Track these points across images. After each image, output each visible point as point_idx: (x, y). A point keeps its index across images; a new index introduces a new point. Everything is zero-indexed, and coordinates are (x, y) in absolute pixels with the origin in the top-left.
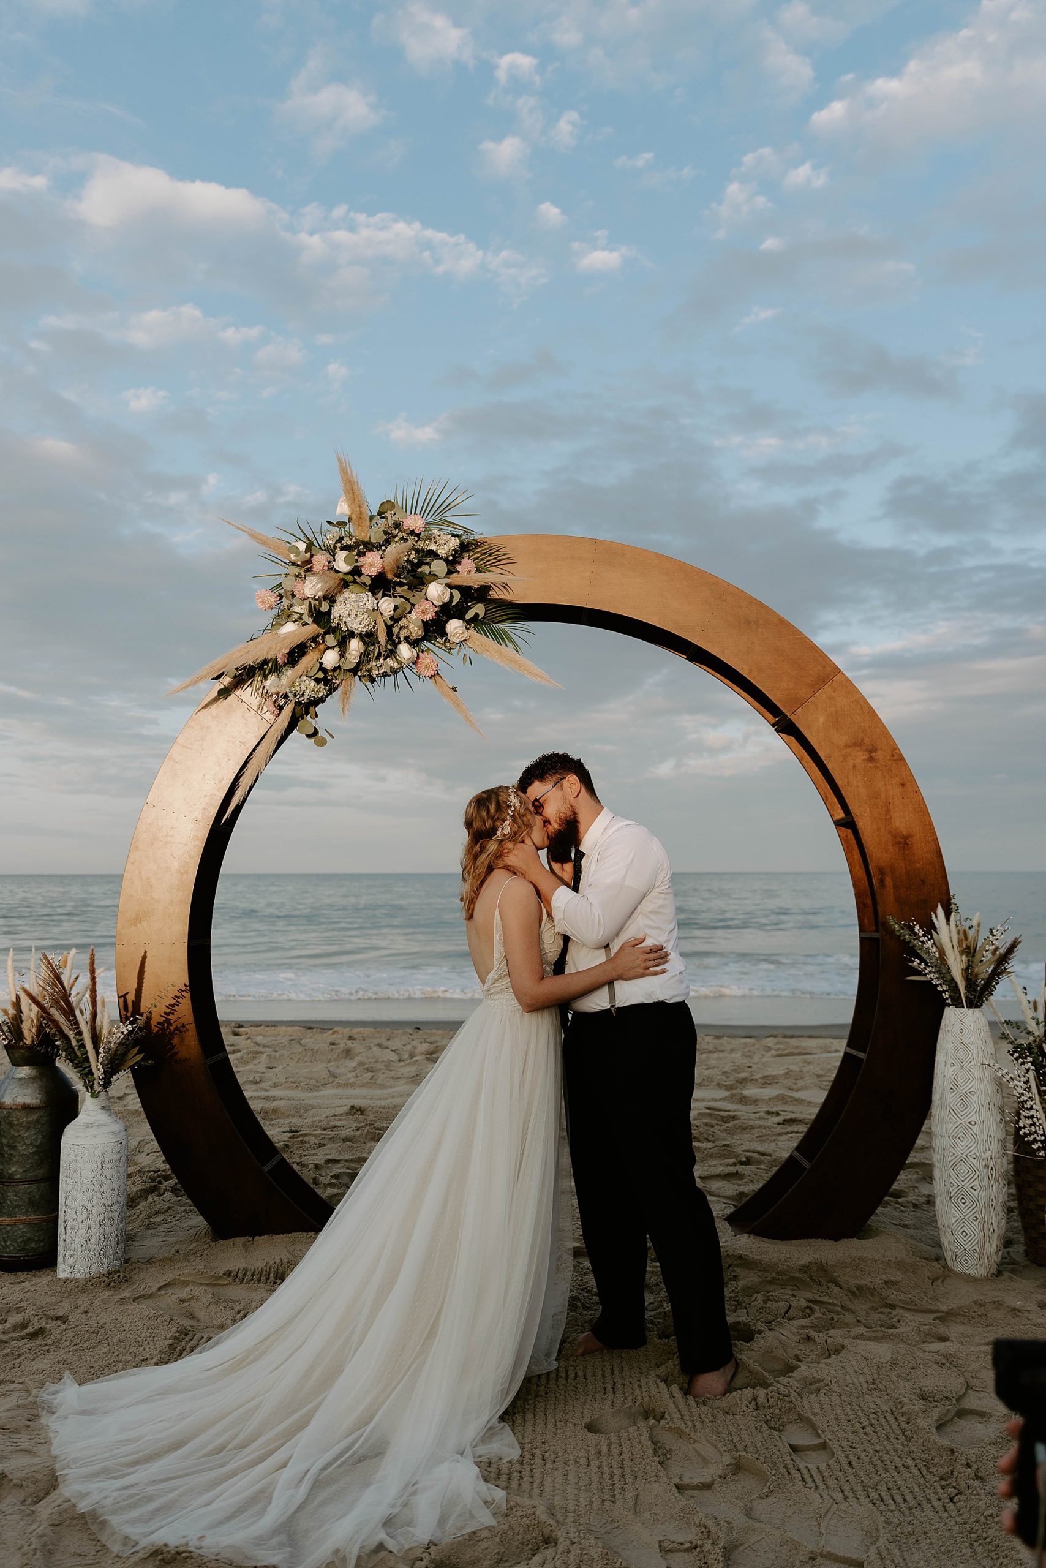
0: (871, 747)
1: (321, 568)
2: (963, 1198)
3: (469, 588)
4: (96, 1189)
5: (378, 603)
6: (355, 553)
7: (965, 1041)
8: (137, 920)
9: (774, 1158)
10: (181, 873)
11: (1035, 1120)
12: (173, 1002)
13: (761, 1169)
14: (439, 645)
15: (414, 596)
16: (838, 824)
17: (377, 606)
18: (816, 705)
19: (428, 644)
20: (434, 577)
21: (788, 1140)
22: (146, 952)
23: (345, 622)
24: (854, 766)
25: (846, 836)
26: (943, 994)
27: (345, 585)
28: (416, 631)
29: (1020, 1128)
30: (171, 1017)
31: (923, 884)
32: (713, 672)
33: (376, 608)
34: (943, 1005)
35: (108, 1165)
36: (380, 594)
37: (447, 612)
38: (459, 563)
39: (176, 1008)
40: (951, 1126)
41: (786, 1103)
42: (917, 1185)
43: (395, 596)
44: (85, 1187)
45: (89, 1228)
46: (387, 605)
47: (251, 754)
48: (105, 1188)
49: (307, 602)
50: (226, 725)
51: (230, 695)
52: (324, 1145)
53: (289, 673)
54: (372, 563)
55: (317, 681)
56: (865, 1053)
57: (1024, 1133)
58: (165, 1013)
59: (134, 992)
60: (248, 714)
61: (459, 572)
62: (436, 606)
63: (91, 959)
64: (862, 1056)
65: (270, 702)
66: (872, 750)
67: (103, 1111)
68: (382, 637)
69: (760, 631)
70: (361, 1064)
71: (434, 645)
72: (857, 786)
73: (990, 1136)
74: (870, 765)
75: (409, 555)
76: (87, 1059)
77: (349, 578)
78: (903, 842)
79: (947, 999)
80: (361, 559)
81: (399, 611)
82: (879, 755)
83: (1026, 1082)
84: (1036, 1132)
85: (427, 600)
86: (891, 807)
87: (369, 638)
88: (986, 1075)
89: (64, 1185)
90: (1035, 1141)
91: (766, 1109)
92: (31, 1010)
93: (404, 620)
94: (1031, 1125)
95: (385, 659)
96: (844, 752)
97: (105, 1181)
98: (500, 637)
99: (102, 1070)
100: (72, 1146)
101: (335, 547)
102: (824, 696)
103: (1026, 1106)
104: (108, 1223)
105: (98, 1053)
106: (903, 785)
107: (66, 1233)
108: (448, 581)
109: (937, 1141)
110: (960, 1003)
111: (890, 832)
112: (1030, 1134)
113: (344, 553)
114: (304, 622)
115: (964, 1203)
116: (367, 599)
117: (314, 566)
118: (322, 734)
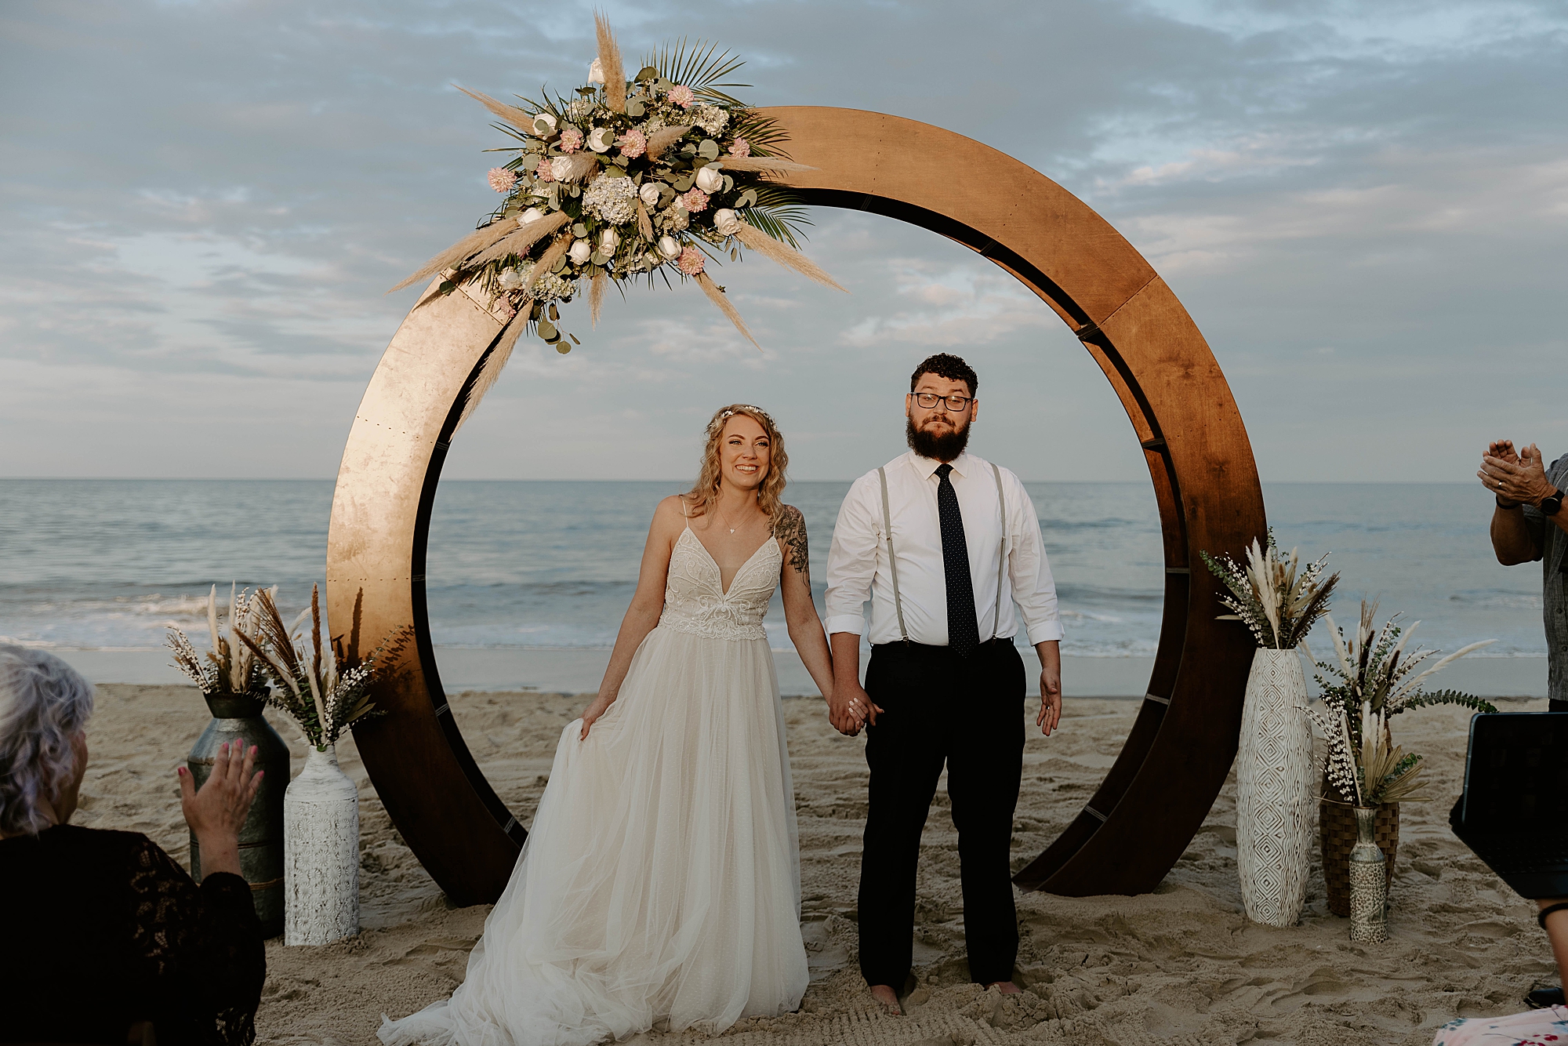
0: (1187, 362)
1: (572, 147)
2: (1267, 846)
3: (742, 173)
4: (330, 850)
5: (638, 190)
6: (611, 130)
7: (1276, 683)
8: (350, 553)
9: (1053, 824)
10: (402, 499)
11: (1344, 764)
12: (396, 646)
13: (1040, 835)
15: (680, 181)
16: (1146, 446)
17: (638, 193)
18: (1129, 314)
19: (690, 235)
20: (703, 160)
21: (1067, 807)
22: (361, 589)
23: (599, 211)
24: (1169, 384)
25: (1155, 461)
26: (1256, 635)
27: (601, 167)
28: (681, 222)
29: (1329, 774)
30: (395, 663)
31: (1238, 515)
32: (1011, 270)
33: (636, 195)
34: (1255, 645)
35: (341, 825)
36: (640, 179)
37: (719, 200)
38: (731, 143)
39: (400, 653)
40: (1257, 773)
41: (1060, 769)
42: (1214, 848)
43: (656, 181)
44: (317, 848)
45: (324, 892)
46: (650, 193)
47: (482, 361)
48: (340, 850)
49: (555, 186)
50: (450, 325)
51: (454, 290)
53: (530, 269)
54: (634, 143)
55: (564, 277)
56: (1169, 699)
57: (1333, 778)
58: (387, 658)
59: (350, 635)
60: (476, 313)
61: (731, 154)
62: (707, 195)
63: (314, 597)
64: (1166, 702)
65: (504, 300)
66: (1188, 366)
67: (331, 766)
68: (643, 230)
69: (1069, 226)
71: (700, 237)
72: (1171, 406)
73: (1298, 782)
74: (1185, 382)
76: (314, 709)
77: (606, 159)
78: (1218, 469)
79: (1259, 639)
80: (619, 137)
81: (664, 200)
82: (1196, 371)
83: (1338, 726)
84: (1344, 777)
85: (696, 186)
86: (1207, 429)
87: (627, 229)
88: (1297, 718)
89: (293, 847)
90: (1344, 786)
91: (1038, 775)
92: (241, 654)
93: (668, 210)
94: (1340, 770)
95: (643, 254)
96: (1158, 367)
97: (339, 842)
98: (772, 228)
99: (331, 721)
100: (301, 804)
101: (588, 122)
102: (1138, 303)
103: (1335, 750)
104: (343, 886)
105: (324, 701)
106: (1221, 405)
107: (297, 898)
108: (720, 165)
109: (1243, 789)
110: (1273, 644)
111: (1205, 458)
112: (1338, 779)
113: (599, 130)
114: (549, 207)
115: (1268, 852)
116: (627, 185)
117: (564, 144)
118: (564, 338)
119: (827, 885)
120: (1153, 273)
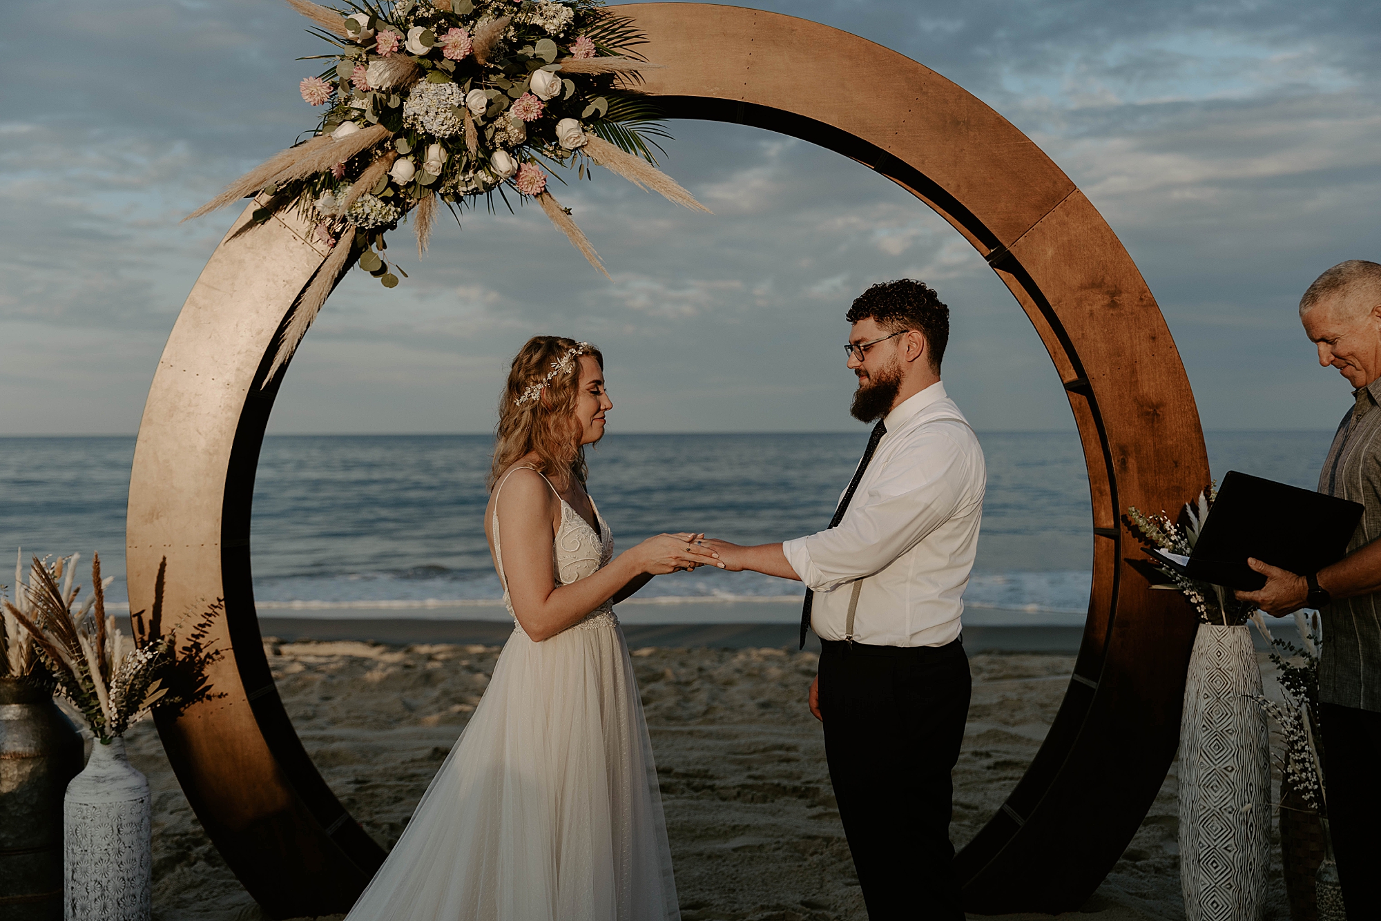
0: (1113, 289)
1: (389, 50)
2: (1214, 861)
3: (586, 76)
4: (112, 860)
5: (465, 97)
6: (433, 29)
7: (1224, 666)
8: (153, 515)
9: (981, 811)
10: (210, 454)
11: (1307, 765)
12: (203, 621)
13: (963, 825)
14: (547, 153)
15: (513, 86)
16: (1069, 387)
17: (464, 101)
18: (1044, 234)
19: (532, 151)
20: (540, 62)
21: (1001, 789)
22: (164, 558)
23: (422, 122)
24: (1091, 314)
25: (1080, 404)
26: (1198, 608)
27: (420, 72)
28: (515, 134)
29: (1288, 775)
30: (200, 640)
31: (1176, 466)
32: (909, 188)
33: (463, 104)
34: (1197, 620)
35: (125, 830)
36: (467, 85)
37: (556, 108)
38: (574, 42)
39: (207, 629)
40: (1201, 773)
41: (1000, 740)
42: (1162, 844)
43: (488, 88)
44: (97, 857)
45: (105, 908)
46: (477, 100)
47: (299, 297)
48: (124, 858)
49: (370, 95)
50: (264, 258)
51: (269, 219)
52: (401, 799)
53: (348, 191)
54: (457, 43)
55: (386, 200)
56: (1097, 682)
57: (1294, 781)
58: (193, 635)
59: (151, 609)
60: (293, 244)
61: (573, 54)
62: (543, 102)
63: (94, 567)
64: (1093, 685)
65: (322, 229)
66: (1115, 293)
67: (117, 761)
68: (472, 143)
69: (971, 134)
70: (446, 693)
71: (541, 152)
72: (1095, 340)
73: (1251, 784)
74: (1111, 312)
75: (507, 33)
76: (95, 695)
77: (427, 63)
78: (1152, 413)
79: (1202, 613)
80: (442, 38)
81: (493, 108)
82: (1124, 298)
83: (1298, 718)
84: (1307, 779)
85: (530, 92)
86: (1138, 367)
87: (453, 143)
88: (1248, 708)
89: (71, 855)
90: (1306, 790)
91: (972, 749)
92: (18, 633)
93: (500, 120)
94: (1302, 771)
95: (475, 172)
96: (1079, 294)
97: (123, 849)
98: (627, 142)
99: (115, 710)
100: (79, 806)
101: (407, 21)
102: (1054, 222)
103: (1296, 748)
104: (128, 900)
105: (108, 688)
106: (1154, 338)
107: (74, 914)
108: (558, 67)
109: (1185, 792)
110: (1219, 619)
111: (1135, 399)
112: (1301, 781)
113: (420, 30)
114: (367, 121)
115: (1215, 868)
116: (451, 92)
117: (380, 47)
118: (392, 270)
119: (713, 888)
120: (1071, 187)
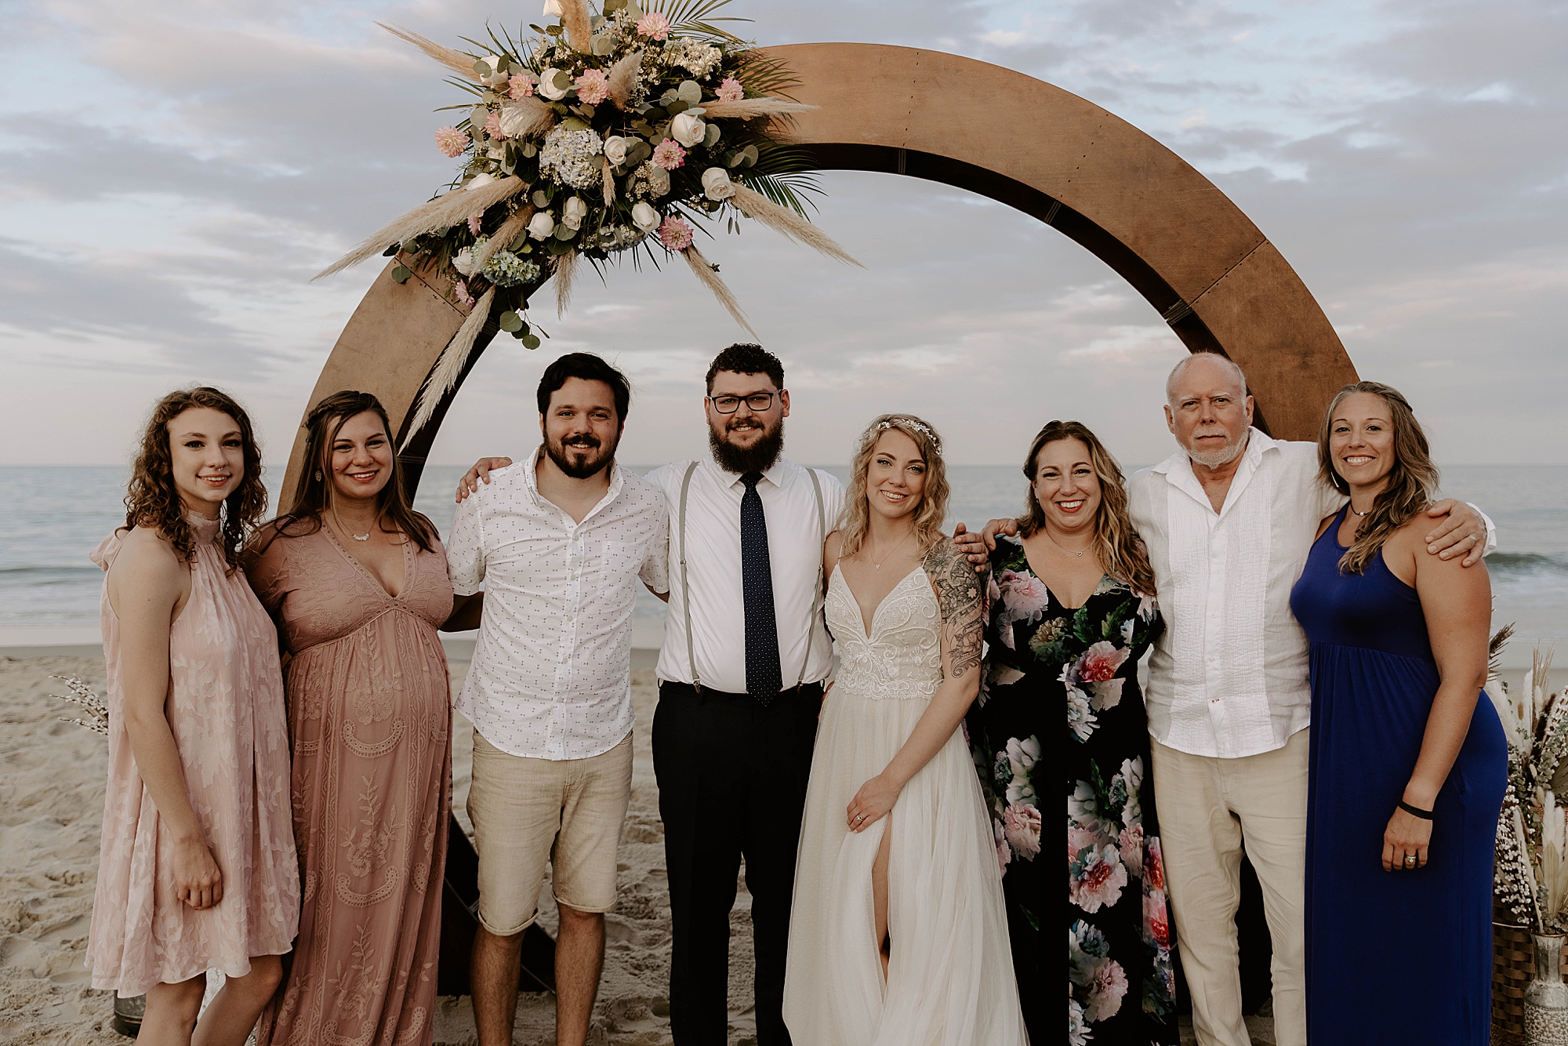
0: (1305, 349)
1: (522, 95)
3: (738, 121)
5: (603, 145)
6: (569, 72)
11: (1519, 877)
14: (692, 205)
15: (656, 133)
17: (602, 149)
18: (1229, 289)
19: (680, 205)
20: (682, 106)
23: (559, 173)
24: (1280, 376)
27: (556, 118)
28: (660, 185)
33: (601, 152)
36: (608, 132)
37: (698, 158)
38: (719, 85)
43: (629, 135)
46: (617, 148)
49: (505, 145)
50: (403, 318)
51: (409, 277)
53: (484, 246)
54: (594, 87)
55: (524, 257)
57: (1501, 891)
60: (434, 302)
61: (719, 98)
62: (685, 149)
65: (462, 287)
66: (1306, 353)
68: (608, 195)
69: (1151, 181)
71: (687, 204)
72: (1283, 405)
74: (1302, 373)
75: (648, 74)
77: (562, 108)
80: (578, 80)
81: (634, 157)
82: (1316, 360)
83: (1509, 824)
84: (1519, 892)
85: (672, 139)
87: (591, 196)
90: (1516, 903)
93: (641, 169)
94: (1512, 883)
95: (617, 226)
96: (1266, 355)
98: (778, 194)
101: (543, 63)
102: (1241, 276)
103: (1507, 858)
108: (703, 111)
112: (1510, 894)
113: (554, 71)
114: (503, 173)
116: (586, 139)
117: (513, 91)
118: (534, 331)
120: (1260, 238)
